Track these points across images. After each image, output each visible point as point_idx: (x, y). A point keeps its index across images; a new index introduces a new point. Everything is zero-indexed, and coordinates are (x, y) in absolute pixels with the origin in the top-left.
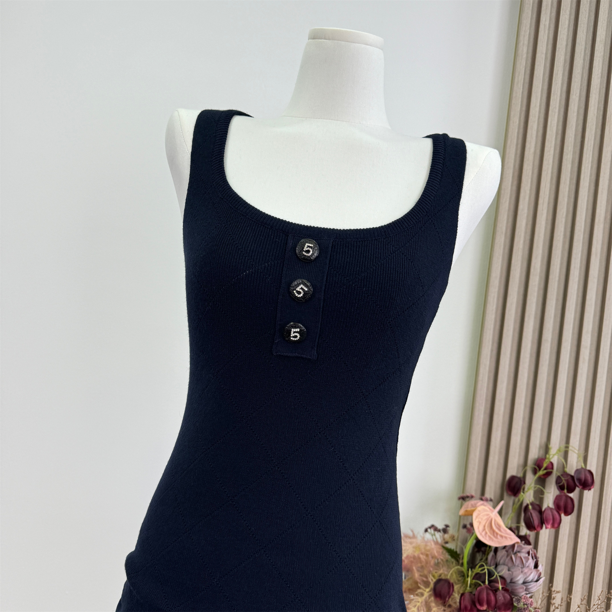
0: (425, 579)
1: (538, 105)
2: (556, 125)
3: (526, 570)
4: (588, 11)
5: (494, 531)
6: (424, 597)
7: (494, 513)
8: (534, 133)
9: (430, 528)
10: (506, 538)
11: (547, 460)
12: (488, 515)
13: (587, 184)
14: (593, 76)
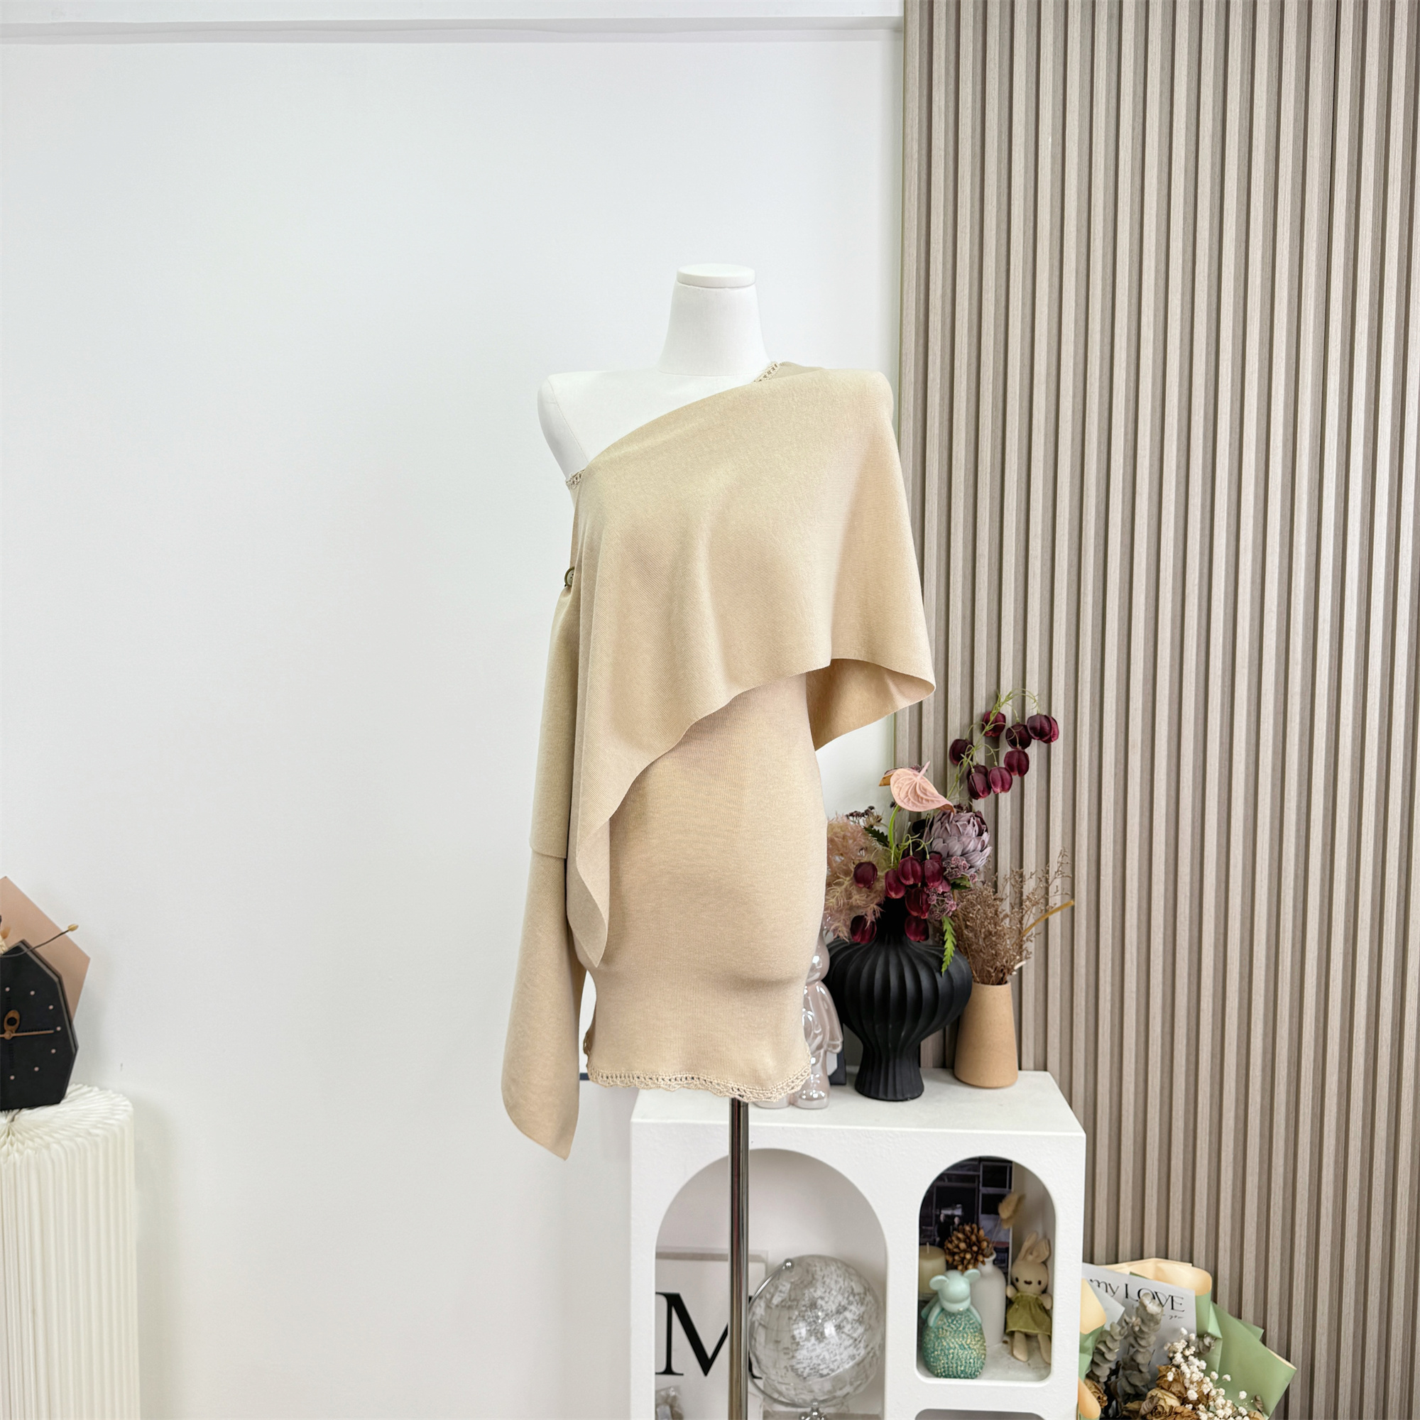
0: (844, 867)
1: (942, 224)
2: (968, 251)
3: (964, 839)
4: (997, 79)
5: (918, 796)
6: (844, 886)
7: (919, 777)
8: (940, 267)
9: (852, 815)
10: (932, 801)
11: (994, 712)
12: (911, 779)
13: (1018, 332)
14: (1013, 174)
